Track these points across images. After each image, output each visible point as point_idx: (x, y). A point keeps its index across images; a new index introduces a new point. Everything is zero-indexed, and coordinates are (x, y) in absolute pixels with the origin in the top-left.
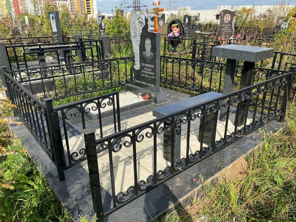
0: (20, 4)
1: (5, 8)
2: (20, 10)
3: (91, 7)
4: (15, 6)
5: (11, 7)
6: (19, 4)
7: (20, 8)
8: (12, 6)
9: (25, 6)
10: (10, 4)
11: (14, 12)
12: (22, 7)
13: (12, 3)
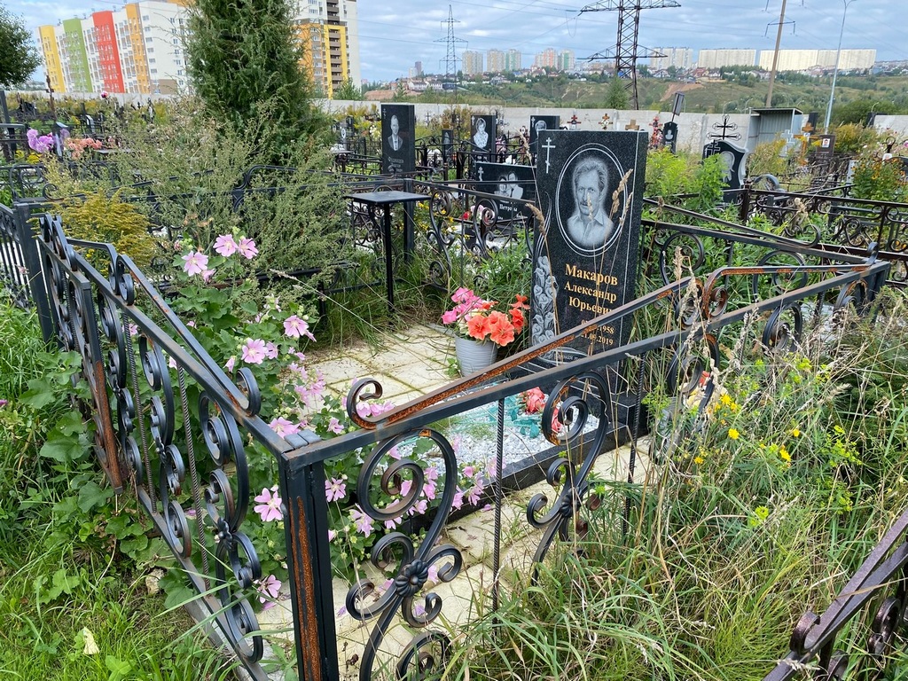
0: (123, 40)
1: (60, 49)
2: (122, 58)
3: (343, 51)
4: (100, 45)
5: (83, 49)
6: (119, 38)
7: (122, 51)
8: (87, 44)
9: (144, 47)
10: (81, 39)
11: (94, 64)
12: (131, 49)
13: (89, 36)
